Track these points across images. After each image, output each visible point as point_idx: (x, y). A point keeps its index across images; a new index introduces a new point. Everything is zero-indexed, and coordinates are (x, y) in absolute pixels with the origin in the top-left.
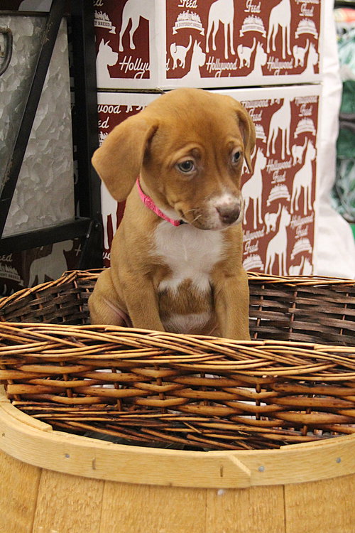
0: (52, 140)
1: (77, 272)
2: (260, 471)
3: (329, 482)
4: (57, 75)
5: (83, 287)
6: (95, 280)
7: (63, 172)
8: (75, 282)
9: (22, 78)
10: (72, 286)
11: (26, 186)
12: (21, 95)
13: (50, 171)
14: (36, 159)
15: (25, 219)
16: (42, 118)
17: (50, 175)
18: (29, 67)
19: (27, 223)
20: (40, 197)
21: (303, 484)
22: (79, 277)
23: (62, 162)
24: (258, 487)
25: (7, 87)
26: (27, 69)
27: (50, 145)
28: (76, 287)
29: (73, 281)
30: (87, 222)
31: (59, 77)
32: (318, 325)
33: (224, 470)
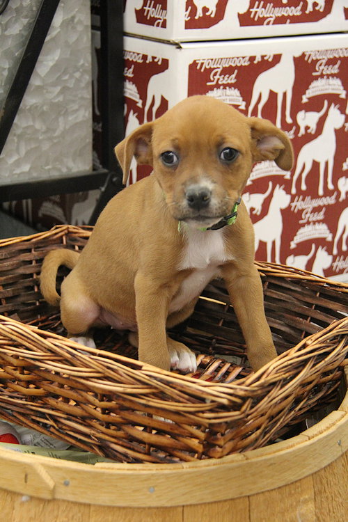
0: (64, 88)
1: (68, 228)
2: (66, 484)
3: (140, 511)
4: (73, 18)
5: (73, 243)
6: (87, 238)
7: (78, 121)
8: (64, 238)
9: (25, 21)
10: (59, 241)
11: (28, 134)
12: (24, 38)
13: (61, 119)
14: (42, 106)
15: (26, 168)
16: (51, 64)
17: (60, 124)
18: (34, 9)
19: (29, 172)
20: (46, 146)
21: (109, 507)
22: (69, 232)
23: (77, 110)
24: (64, 501)
25: (6, 30)
26: (32, 10)
27: (61, 92)
28: (65, 242)
29: (62, 237)
30: (105, 175)
31: (76, 20)
32: (282, 322)
33: (29, 477)
